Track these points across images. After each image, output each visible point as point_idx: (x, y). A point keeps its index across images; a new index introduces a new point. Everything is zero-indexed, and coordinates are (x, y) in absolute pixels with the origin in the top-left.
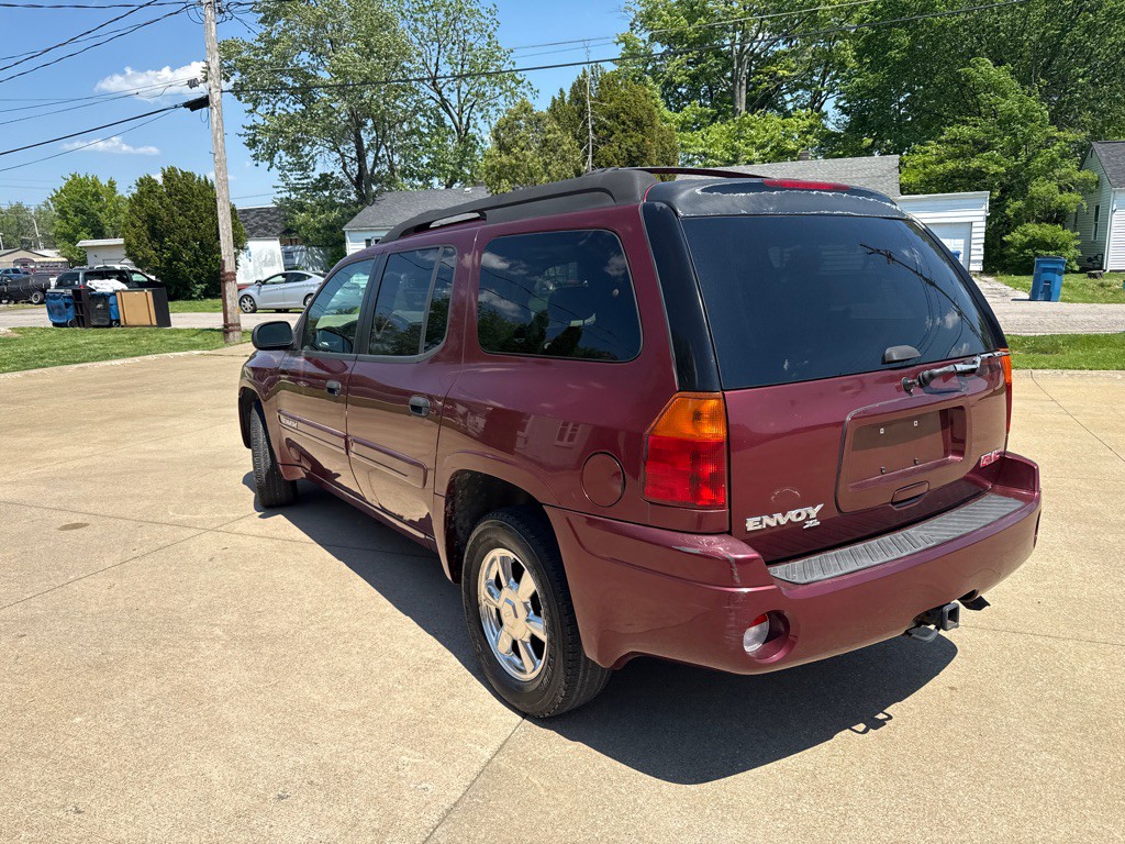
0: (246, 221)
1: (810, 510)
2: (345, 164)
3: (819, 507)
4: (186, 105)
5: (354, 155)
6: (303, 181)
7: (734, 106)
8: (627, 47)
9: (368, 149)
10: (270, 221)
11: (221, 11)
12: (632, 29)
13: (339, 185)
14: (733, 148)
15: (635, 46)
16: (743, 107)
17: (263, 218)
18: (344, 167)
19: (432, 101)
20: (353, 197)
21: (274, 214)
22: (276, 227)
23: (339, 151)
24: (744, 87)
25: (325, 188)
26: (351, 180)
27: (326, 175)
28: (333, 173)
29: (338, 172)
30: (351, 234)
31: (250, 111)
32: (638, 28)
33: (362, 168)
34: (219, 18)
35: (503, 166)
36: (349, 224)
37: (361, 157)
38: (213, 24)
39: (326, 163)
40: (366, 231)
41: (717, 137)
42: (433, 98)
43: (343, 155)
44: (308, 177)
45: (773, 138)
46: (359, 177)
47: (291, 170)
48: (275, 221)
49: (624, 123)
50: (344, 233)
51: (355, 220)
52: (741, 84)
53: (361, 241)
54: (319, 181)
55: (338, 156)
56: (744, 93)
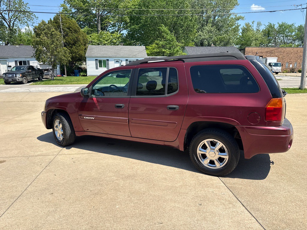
7: (98, 29)
8: (64, 8)
12: (64, 3)
14: (99, 40)
15: (66, 8)
16: (100, 29)
24: (100, 24)
32: (66, 3)
41: (95, 37)
45: (110, 38)
49: (71, 31)
52: (99, 23)
56: (100, 26)
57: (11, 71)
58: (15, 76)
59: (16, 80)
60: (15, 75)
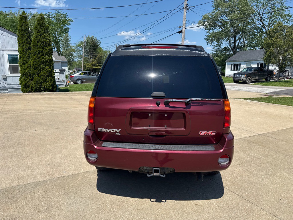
1: (117, 130)
3: (120, 130)
4: (178, 32)
6: (219, 49)
9: (238, 40)
11: (188, 9)
13: (229, 49)
18: (230, 45)
19: (259, 25)
20: (232, 53)
23: (229, 41)
25: (225, 50)
26: (231, 48)
27: (225, 47)
28: (227, 47)
29: (228, 46)
30: (228, 62)
31: (208, 32)
33: (235, 45)
34: (187, 11)
35: (269, 43)
36: (228, 60)
37: (235, 41)
38: (185, 13)
39: (225, 44)
40: (231, 62)
42: (260, 24)
44: (220, 48)
46: (234, 47)
47: (216, 47)
50: (226, 62)
51: (229, 59)
53: (230, 64)
54: (223, 49)
59: (241, 79)
60: (241, 75)
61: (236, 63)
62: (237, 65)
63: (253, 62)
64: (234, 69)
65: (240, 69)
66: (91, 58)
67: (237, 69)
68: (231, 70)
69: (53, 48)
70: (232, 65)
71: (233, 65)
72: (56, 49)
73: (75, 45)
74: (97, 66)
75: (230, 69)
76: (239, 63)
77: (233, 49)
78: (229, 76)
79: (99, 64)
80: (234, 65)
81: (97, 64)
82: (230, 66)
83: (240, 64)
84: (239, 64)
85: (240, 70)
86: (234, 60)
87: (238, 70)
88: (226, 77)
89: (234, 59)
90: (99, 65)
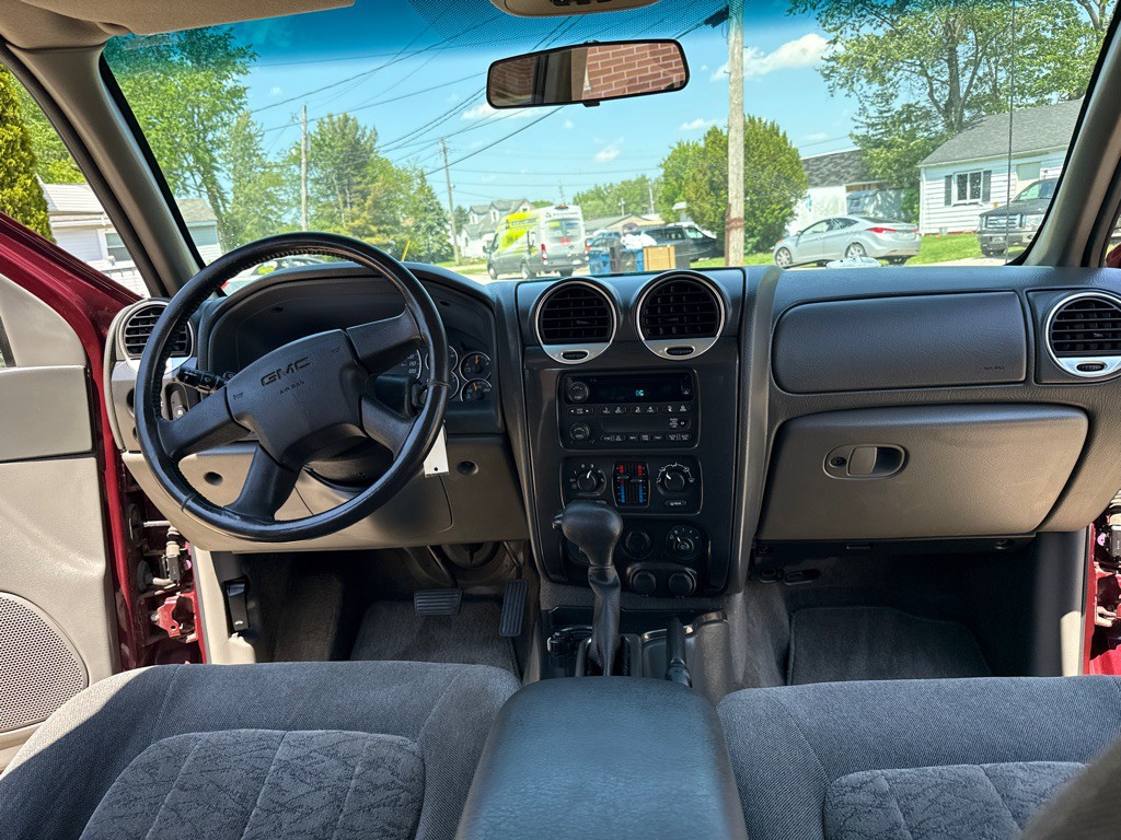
0: (818, 170)
2: (932, 90)
5: (946, 78)
6: (884, 115)
9: (965, 68)
10: (843, 167)
13: (927, 115)
17: (837, 164)
18: (931, 95)
20: (941, 128)
21: (848, 159)
22: (849, 173)
23: (927, 75)
25: (908, 120)
26: (938, 108)
27: (909, 106)
28: (919, 103)
29: (924, 101)
30: (928, 171)
33: (954, 91)
36: (927, 160)
37: (954, 79)
39: (910, 91)
40: (947, 165)
43: (930, 79)
44: (890, 110)
46: (949, 104)
48: (848, 166)
50: (919, 170)
51: (937, 154)
53: (939, 178)
54: (901, 114)
55: (925, 79)
57: (1019, 201)
58: (1017, 222)
59: (1021, 237)
60: (1018, 217)
61: (968, 169)
62: (975, 177)
63: (1050, 157)
64: (960, 198)
65: (989, 193)
66: (345, 203)
67: (975, 195)
68: (948, 201)
69: (187, 174)
70: (949, 178)
71: (956, 177)
72: (199, 179)
73: (279, 160)
74: (371, 235)
75: (943, 200)
76: (986, 167)
77: (946, 112)
78: (937, 231)
79: (382, 228)
80: (962, 179)
81: (374, 229)
82: (942, 183)
83: (990, 172)
84: (985, 172)
85: (988, 199)
86: (957, 157)
87: (979, 200)
88: (926, 235)
89: (960, 152)
90: (379, 231)
